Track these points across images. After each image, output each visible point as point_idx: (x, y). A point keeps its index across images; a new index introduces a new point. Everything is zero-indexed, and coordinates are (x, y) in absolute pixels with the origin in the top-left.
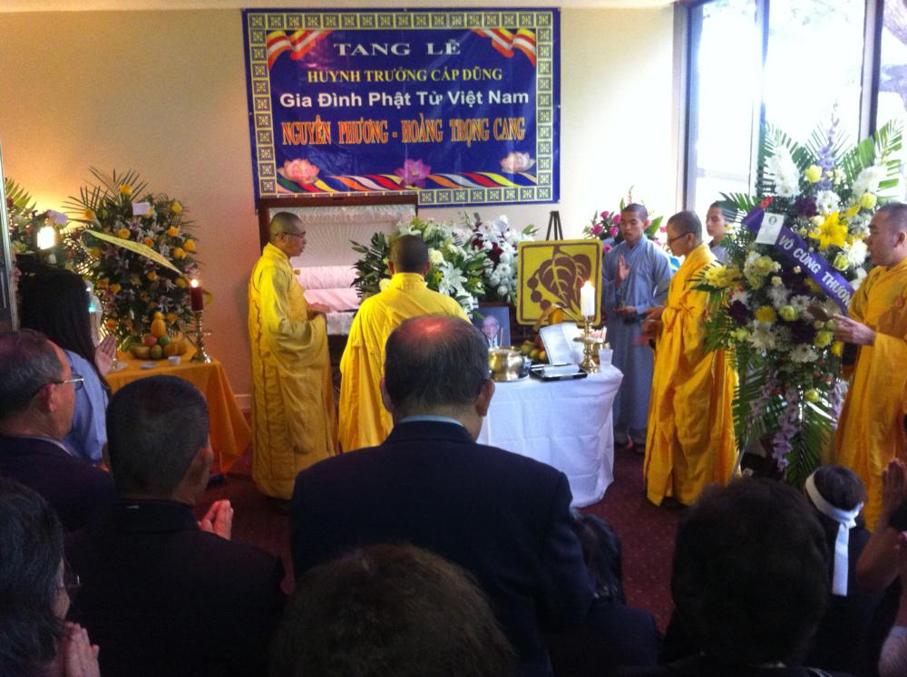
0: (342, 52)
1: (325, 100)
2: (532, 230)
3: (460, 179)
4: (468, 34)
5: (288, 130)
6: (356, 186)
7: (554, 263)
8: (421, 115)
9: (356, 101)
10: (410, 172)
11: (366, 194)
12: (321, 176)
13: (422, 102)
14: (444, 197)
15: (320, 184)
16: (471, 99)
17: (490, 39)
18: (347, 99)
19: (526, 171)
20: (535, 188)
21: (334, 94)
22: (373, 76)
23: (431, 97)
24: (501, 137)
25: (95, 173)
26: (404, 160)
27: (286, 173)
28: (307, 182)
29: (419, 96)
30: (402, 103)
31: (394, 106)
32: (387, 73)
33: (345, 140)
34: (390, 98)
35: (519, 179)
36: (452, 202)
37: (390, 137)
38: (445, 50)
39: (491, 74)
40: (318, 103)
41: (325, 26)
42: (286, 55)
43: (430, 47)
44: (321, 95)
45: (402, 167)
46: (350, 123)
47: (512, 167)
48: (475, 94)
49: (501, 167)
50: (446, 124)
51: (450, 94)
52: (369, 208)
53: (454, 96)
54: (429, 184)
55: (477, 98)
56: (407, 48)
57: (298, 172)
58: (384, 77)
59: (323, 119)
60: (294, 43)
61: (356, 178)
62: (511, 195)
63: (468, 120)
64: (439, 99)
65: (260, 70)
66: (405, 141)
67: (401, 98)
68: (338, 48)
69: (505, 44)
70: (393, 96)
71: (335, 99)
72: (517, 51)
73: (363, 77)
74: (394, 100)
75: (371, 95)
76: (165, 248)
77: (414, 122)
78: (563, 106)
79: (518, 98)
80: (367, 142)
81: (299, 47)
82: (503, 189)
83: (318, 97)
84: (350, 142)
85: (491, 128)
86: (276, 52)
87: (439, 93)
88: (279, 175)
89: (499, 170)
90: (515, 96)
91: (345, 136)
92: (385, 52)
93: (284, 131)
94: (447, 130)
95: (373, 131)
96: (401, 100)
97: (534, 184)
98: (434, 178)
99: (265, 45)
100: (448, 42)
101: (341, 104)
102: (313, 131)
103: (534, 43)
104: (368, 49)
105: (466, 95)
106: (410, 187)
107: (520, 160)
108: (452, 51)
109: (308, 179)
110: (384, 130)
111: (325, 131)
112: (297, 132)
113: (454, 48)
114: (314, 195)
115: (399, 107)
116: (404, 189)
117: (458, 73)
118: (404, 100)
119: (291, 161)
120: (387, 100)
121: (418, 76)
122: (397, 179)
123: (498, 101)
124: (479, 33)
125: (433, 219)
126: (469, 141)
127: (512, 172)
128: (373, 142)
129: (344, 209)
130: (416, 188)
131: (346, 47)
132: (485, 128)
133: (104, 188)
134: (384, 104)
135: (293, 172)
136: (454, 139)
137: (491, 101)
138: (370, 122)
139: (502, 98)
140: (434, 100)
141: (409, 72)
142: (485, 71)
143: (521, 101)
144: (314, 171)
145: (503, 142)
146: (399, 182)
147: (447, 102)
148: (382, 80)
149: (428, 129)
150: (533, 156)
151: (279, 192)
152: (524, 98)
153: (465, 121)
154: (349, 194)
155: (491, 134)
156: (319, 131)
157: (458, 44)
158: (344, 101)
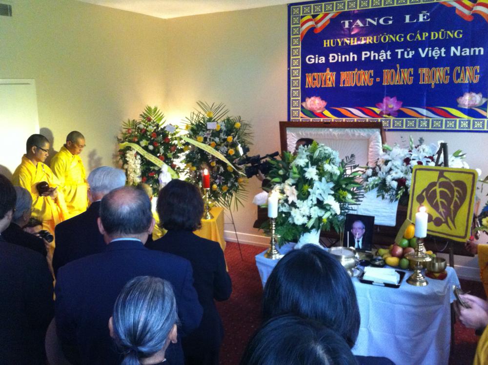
1: (333, 58)
2: (461, 154)
3: (424, 112)
5: (309, 78)
7: (438, 185)
8: (398, 65)
10: (387, 106)
11: (356, 120)
12: (327, 108)
14: (411, 124)
16: (436, 53)
21: (339, 54)
22: (365, 40)
23: (406, 53)
26: (384, 98)
27: (306, 105)
28: (318, 111)
31: (379, 60)
33: (344, 84)
35: (471, 112)
37: (375, 81)
38: (418, 19)
40: (329, 60)
42: (312, 30)
44: (331, 55)
45: (382, 101)
46: (348, 72)
47: (467, 103)
49: (458, 104)
50: (416, 71)
51: (420, 50)
56: (390, 20)
58: (373, 41)
59: (331, 71)
61: (350, 109)
63: (433, 69)
65: (296, 42)
66: (385, 84)
68: (344, 23)
70: (379, 53)
72: (476, 16)
75: (363, 53)
77: (393, 70)
79: (475, 51)
80: (359, 85)
81: (320, 25)
83: (329, 56)
85: (451, 74)
87: (411, 50)
88: (302, 107)
89: (455, 106)
91: (344, 81)
92: (375, 23)
93: (307, 79)
97: (485, 117)
98: (406, 110)
99: (300, 25)
100: (421, 13)
101: (343, 60)
102: (324, 78)
104: (364, 22)
108: (424, 19)
109: (319, 109)
110: (371, 77)
111: (331, 78)
112: (314, 79)
114: (322, 120)
116: (383, 117)
119: (310, 98)
120: (375, 56)
121: (397, 38)
124: (446, 3)
126: (433, 84)
127: (467, 108)
130: (391, 117)
131: (349, 22)
132: (447, 74)
135: (310, 105)
138: (362, 71)
140: (408, 55)
141: (391, 36)
143: (477, 53)
144: (323, 104)
146: (378, 112)
150: (485, 96)
153: (431, 69)
154: (344, 120)
155: (451, 79)
156: (328, 78)
157: (428, 14)
158: (346, 58)
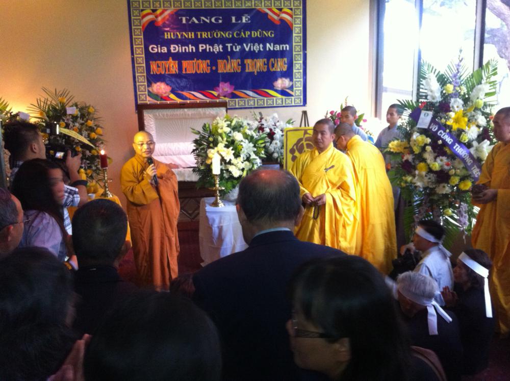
0: (184, 21)
1: (174, 48)
2: (291, 122)
3: (251, 93)
4: (254, 12)
5: (153, 65)
6: (192, 97)
7: (304, 140)
8: (229, 57)
9: (192, 49)
10: (223, 89)
11: (198, 101)
12: (173, 91)
13: (229, 50)
14: (242, 103)
15: (172, 96)
16: (257, 48)
17: (267, 14)
18: (187, 48)
19: (288, 89)
20: (293, 98)
21: (180, 45)
22: (201, 35)
23: (234, 47)
24: (274, 69)
25: (45, 90)
26: (219, 83)
27: (153, 90)
28: (165, 95)
29: (227, 46)
30: (218, 50)
31: (213, 52)
32: (209, 33)
33: (186, 71)
34: (211, 47)
35: (284, 93)
36: (247, 106)
37: (211, 69)
38: (242, 20)
39: (268, 34)
40: (170, 50)
41: (174, 7)
42: (152, 23)
43: (234, 19)
44: (172, 46)
45: (218, 86)
46: (188, 61)
47: (280, 86)
48: (259, 45)
49: (274, 86)
50: (243, 62)
51: (245, 45)
52: (200, 110)
53: (247, 46)
54: (234, 96)
55: (260, 47)
56: (220, 19)
57: (159, 89)
58: (207, 35)
59: (174, 59)
60: (157, 17)
61: (193, 93)
62: (279, 102)
63: (255, 60)
64: (239, 48)
65: (138, 32)
66: (220, 71)
67: (218, 47)
68: (182, 19)
69: (275, 17)
70: (213, 46)
71: (180, 48)
72: (282, 21)
73: (196, 35)
74: (213, 48)
75: (200, 45)
76: (85, 133)
77: (225, 61)
78: (308, 52)
79: (283, 47)
80: (198, 72)
81: (160, 19)
82: (275, 98)
83: (170, 47)
84: (189, 72)
85: (268, 64)
86: (146, 22)
87: (238, 45)
88: (149, 91)
89: (272, 88)
90: (281, 46)
91: (186, 69)
92: (208, 21)
93: (151, 66)
94: (243, 66)
95: (201, 66)
96: (218, 48)
97: (292, 96)
98: (237, 93)
99: (140, 18)
100: (243, 16)
101: (184, 51)
102: (167, 66)
103: (291, 16)
104: (199, 20)
105: (254, 45)
106: (223, 98)
107: (284, 82)
108: (246, 21)
109: (165, 93)
110: (208, 66)
111: (174, 66)
112: (158, 67)
113: (247, 19)
114: (168, 102)
115: (216, 53)
116: (219, 98)
117: (249, 33)
118: (219, 49)
119: (155, 83)
120: (210, 49)
121: (226, 35)
122: (215, 93)
123: (272, 49)
124: (260, 10)
125: (237, 115)
126: (256, 72)
127: (280, 89)
128: (202, 72)
129: (186, 110)
130: (226, 98)
131: (186, 19)
132: (265, 64)
133: (50, 99)
134: (208, 50)
135: (157, 89)
136: (247, 71)
137: (268, 49)
138: (200, 61)
139: (274, 47)
140: (236, 48)
141: (222, 33)
142: (264, 32)
143: (285, 49)
144: (168, 89)
145: (275, 72)
146: (216, 95)
147: (243, 50)
148: (206, 37)
149: (233, 65)
150: (291, 80)
151: (149, 101)
152: (286, 47)
153: (253, 60)
154: (188, 101)
155: (268, 68)
156: (171, 66)
157: (249, 17)
158: (185, 49)
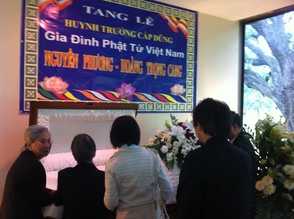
0: (89, 11)
3: (150, 97)
4: (157, 16)
6: (92, 97)
8: (132, 57)
9: (95, 43)
10: (124, 91)
13: (133, 50)
15: (69, 95)
17: (167, 21)
19: (181, 95)
20: (186, 104)
23: (137, 48)
24: (171, 75)
26: (121, 84)
27: (44, 85)
28: (60, 93)
29: (131, 46)
30: (122, 49)
31: (117, 50)
32: (114, 29)
33: (87, 67)
35: (178, 98)
37: (114, 68)
38: (145, 21)
39: (168, 40)
45: (120, 87)
46: (90, 56)
47: (175, 91)
48: (159, 49)
49: (170, 92)
50: (144, 64)
51: (147, 47)
54: (135, 99)
55: (160, 52)
56: (125, 17)
57: (53, 85)
61: (92, 92)
62: (175, 107)
63: (156, 64)
64: (142, 49)
65: (32, 13)
67: (121, 45)
68: (86, 9)
69: (174, 25)
71: (82, 40)
72: (179, 29)
80: (101, 69)
81: (61, 2)
82: (171, 103)
84: (90, 69)
85: (166, 69)
90: (178, 53)
91: (87, 64)
92: (113, 16)
93: (46, 56)
94: (144, 67)
95: (104, 63)
98: (138, 95)
102: (66, 58)
103: (186, 27)
104: (104, 13)
105: (155, 49)
106: (124, 100)
107: (179, 88)
109: (61, 90)
110: (111, 64)
113: (150, 22)
115: (120, 51)
119: (49, 77)
122: (117, 95)
124: (162, 16)
127: (175, 94)
128: (104, 70)
130: (127, 101)
132: (164, 69)
136: (148, 74)
137: (167, 55)
138: (103, 58)
140: (139, 50)
141: (127, 31)
142: (164, 38)
144: (65, 85)
147: (145, 51)
149: (135, 66)
152: (182, 55)
155: (167, 73)
158: (88, 42)
